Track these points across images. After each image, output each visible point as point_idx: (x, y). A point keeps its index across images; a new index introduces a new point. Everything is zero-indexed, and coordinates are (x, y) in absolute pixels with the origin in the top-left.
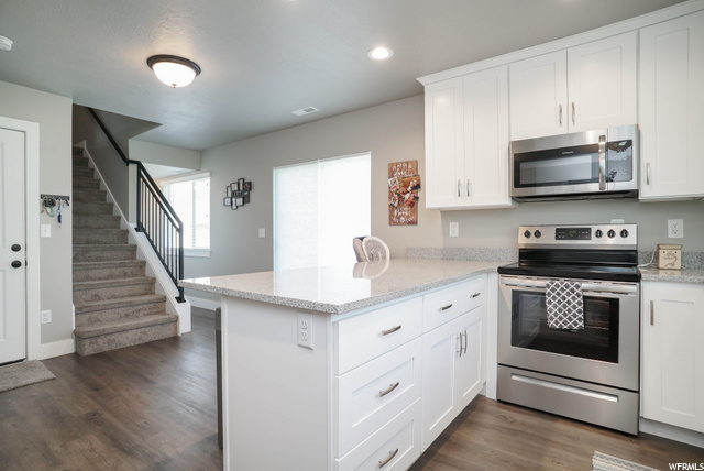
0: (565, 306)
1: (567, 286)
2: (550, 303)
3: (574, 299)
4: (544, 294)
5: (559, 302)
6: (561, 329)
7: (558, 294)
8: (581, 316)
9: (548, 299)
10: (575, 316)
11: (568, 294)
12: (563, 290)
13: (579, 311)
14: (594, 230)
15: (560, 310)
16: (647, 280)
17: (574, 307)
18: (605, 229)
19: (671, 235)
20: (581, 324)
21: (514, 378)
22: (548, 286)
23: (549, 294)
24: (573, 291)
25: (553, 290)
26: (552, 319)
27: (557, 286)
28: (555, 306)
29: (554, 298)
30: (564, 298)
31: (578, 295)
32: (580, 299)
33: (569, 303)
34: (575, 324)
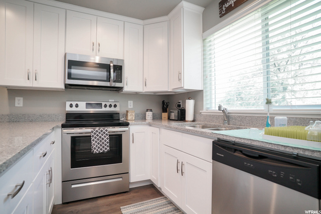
0: (101, 141)
1: (102, 131)
2: (93, 140)
3: (105, 137)
4: (90, 136)
5: (98, 140)
6: (99, 153)
7: (98, 135)
8: (108, 144)
9: (92, 138)
10: (106, 145)
11: (102, 135)
12: (99, 133)
13: (108, 143)
14: (103, 104)
15: (98, 144)
16: (132, 125)
17: (105, 141)
18: (108, 104)
19: (129, 107)
20: (108, 148)
21: (73, 186)
22: (92, 132)
23: (93, 136)
24: (104, 133)
25: (95, 134)
26: (95, 149)
27: (97, 131)
28: (96, 142)
29: (95, 138)
30: (100, 137)
31: (107, 135)
32: (108, 137)
33: (103, 139)
34: (106, 149)
